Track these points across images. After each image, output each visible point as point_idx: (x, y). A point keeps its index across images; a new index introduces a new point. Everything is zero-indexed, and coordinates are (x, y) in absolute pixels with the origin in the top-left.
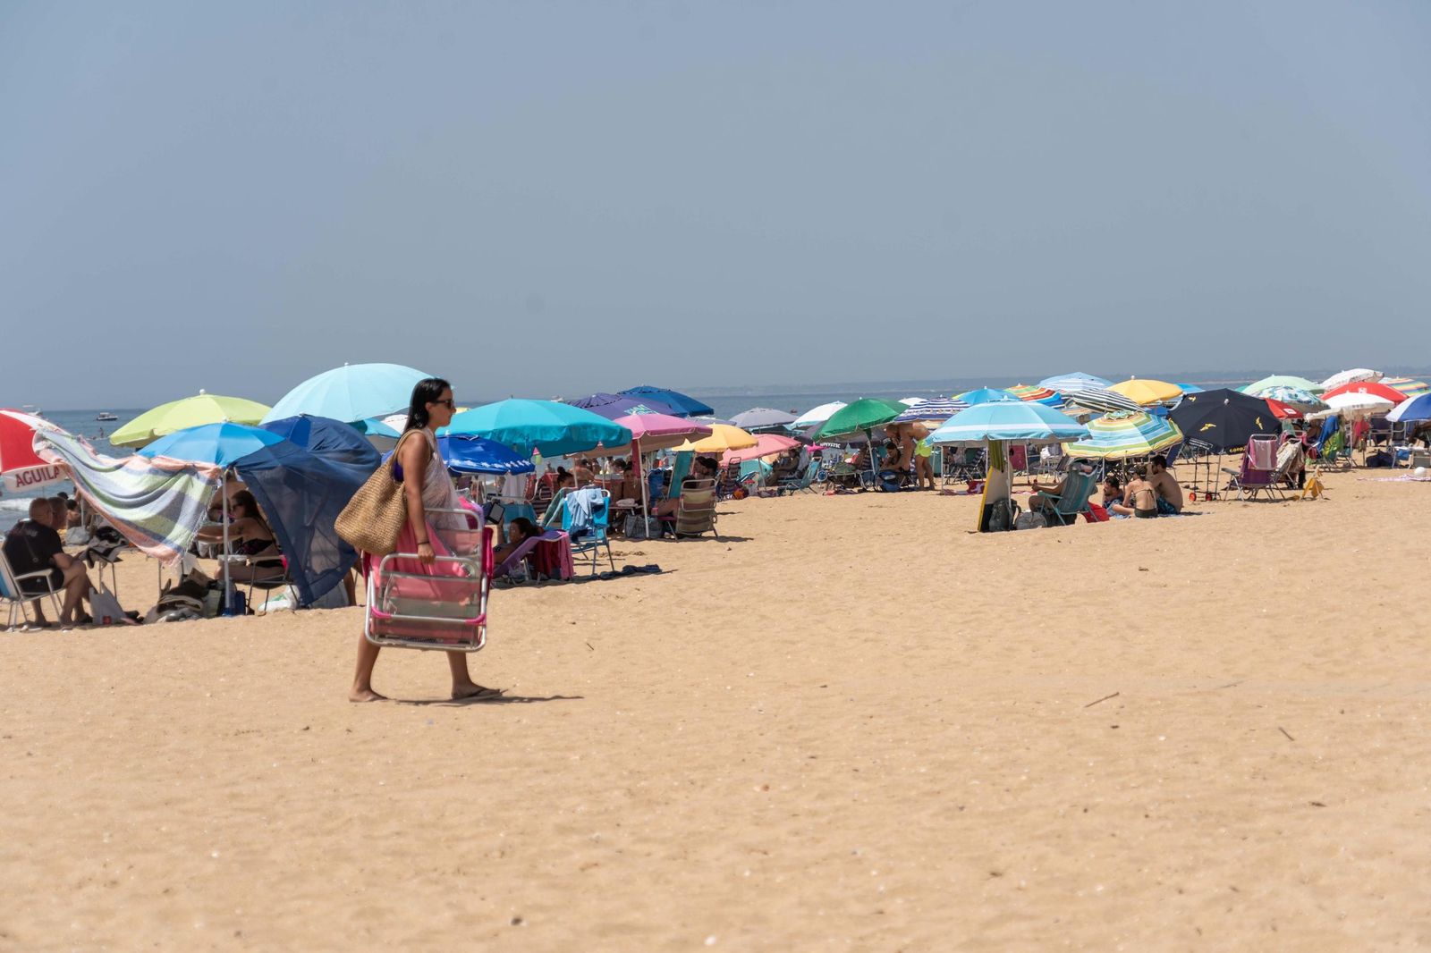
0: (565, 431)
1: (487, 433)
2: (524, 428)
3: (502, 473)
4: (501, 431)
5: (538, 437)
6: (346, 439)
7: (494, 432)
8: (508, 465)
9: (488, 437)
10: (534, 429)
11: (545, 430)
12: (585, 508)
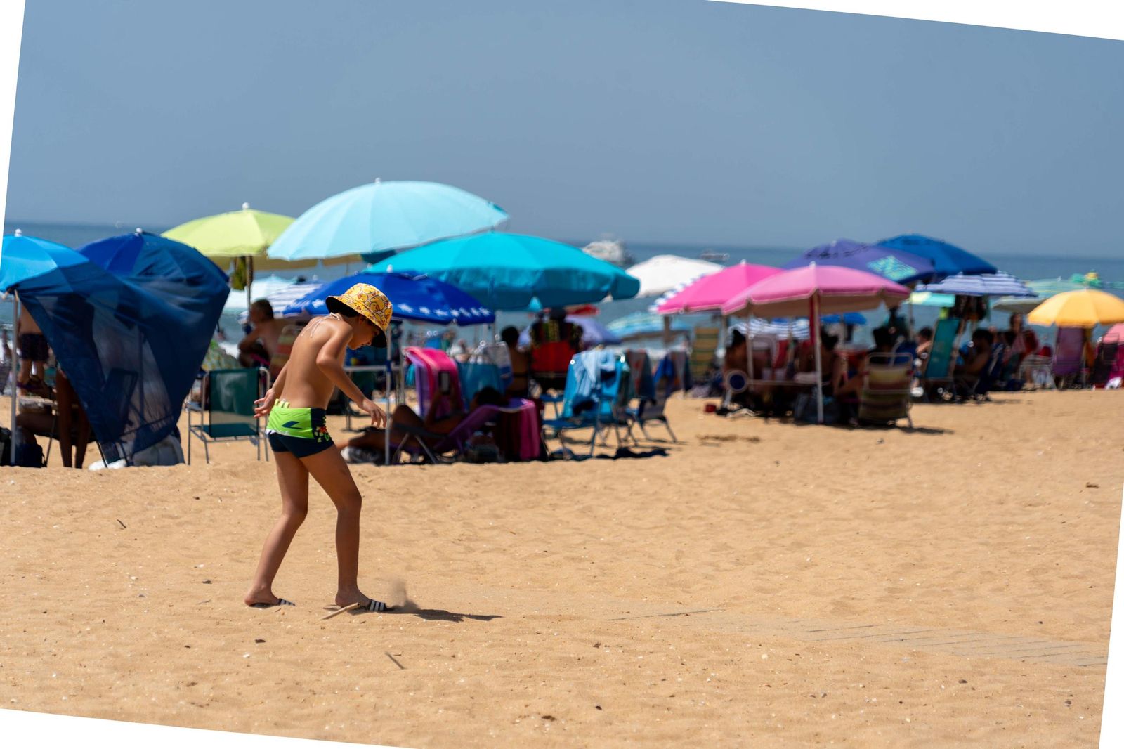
0: (538, 275)
1: (440, 273)
2: (489, 269)
3: (445, 322)
4: (460, 272)
5: (506, 281)
6: (182, 267)
7: (450, 273)
8: (455, 313)
9: (443, 278)
10: (502, 270)
11: (516, 272)
12: (592, 375)
